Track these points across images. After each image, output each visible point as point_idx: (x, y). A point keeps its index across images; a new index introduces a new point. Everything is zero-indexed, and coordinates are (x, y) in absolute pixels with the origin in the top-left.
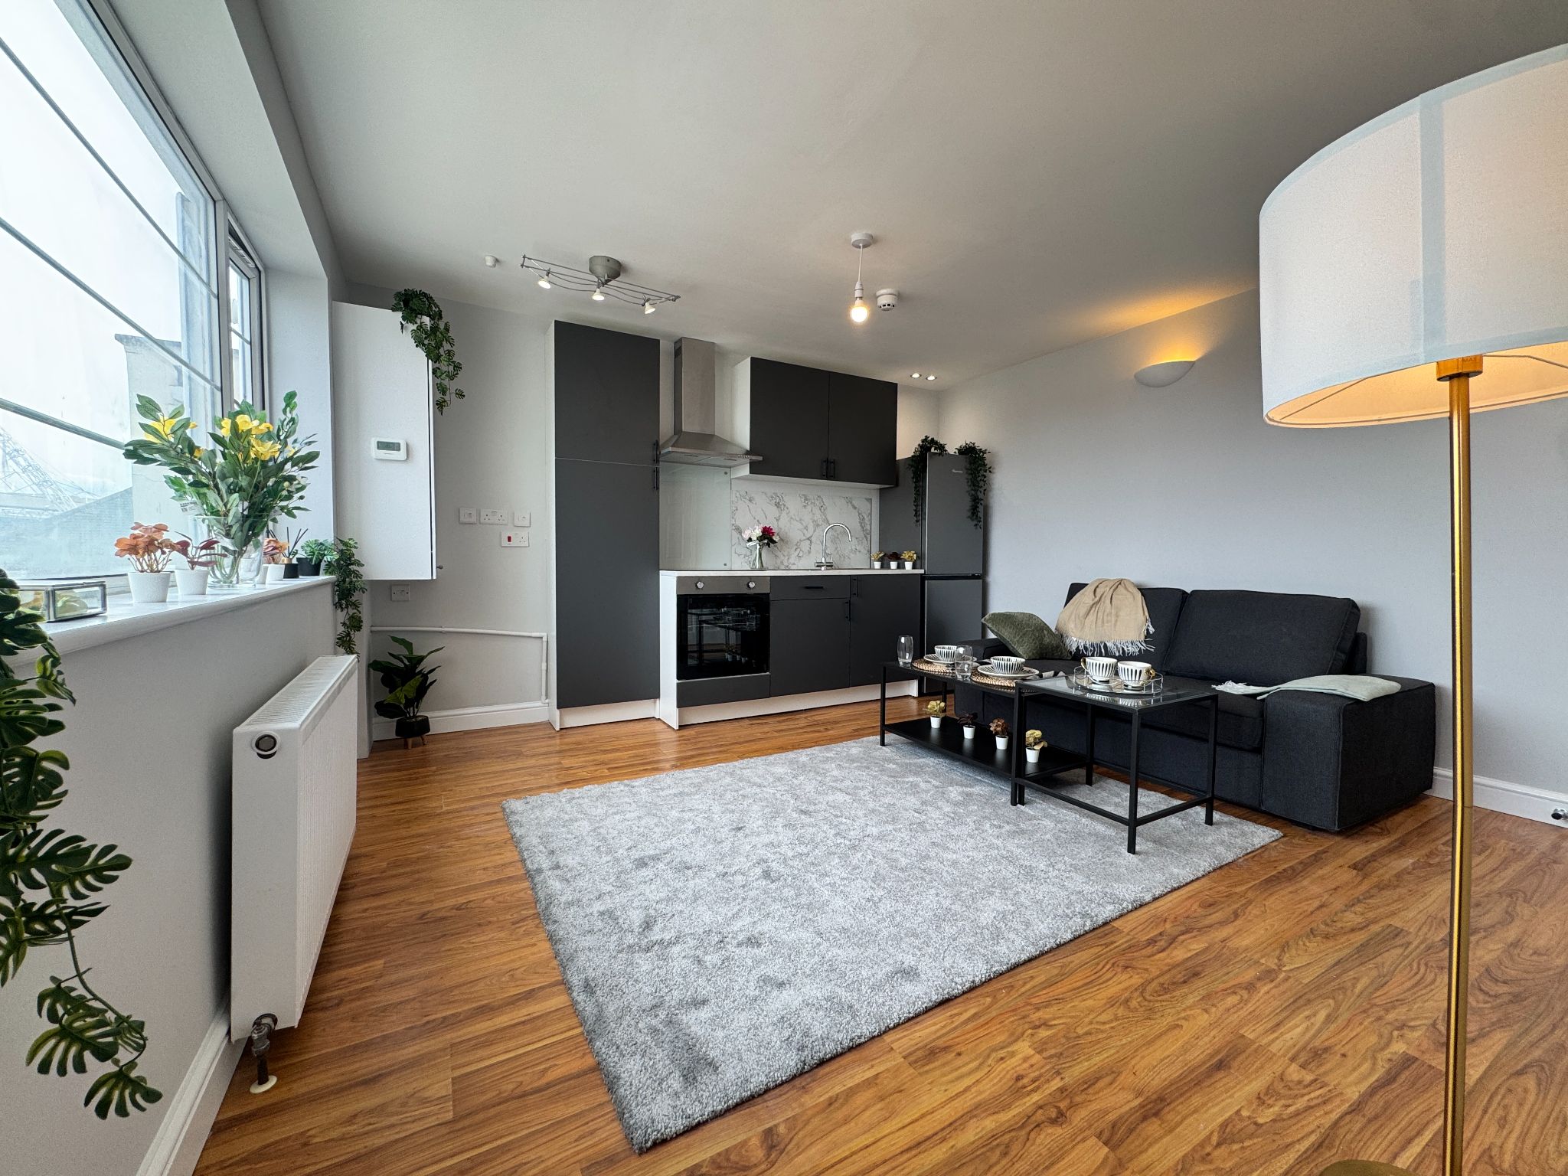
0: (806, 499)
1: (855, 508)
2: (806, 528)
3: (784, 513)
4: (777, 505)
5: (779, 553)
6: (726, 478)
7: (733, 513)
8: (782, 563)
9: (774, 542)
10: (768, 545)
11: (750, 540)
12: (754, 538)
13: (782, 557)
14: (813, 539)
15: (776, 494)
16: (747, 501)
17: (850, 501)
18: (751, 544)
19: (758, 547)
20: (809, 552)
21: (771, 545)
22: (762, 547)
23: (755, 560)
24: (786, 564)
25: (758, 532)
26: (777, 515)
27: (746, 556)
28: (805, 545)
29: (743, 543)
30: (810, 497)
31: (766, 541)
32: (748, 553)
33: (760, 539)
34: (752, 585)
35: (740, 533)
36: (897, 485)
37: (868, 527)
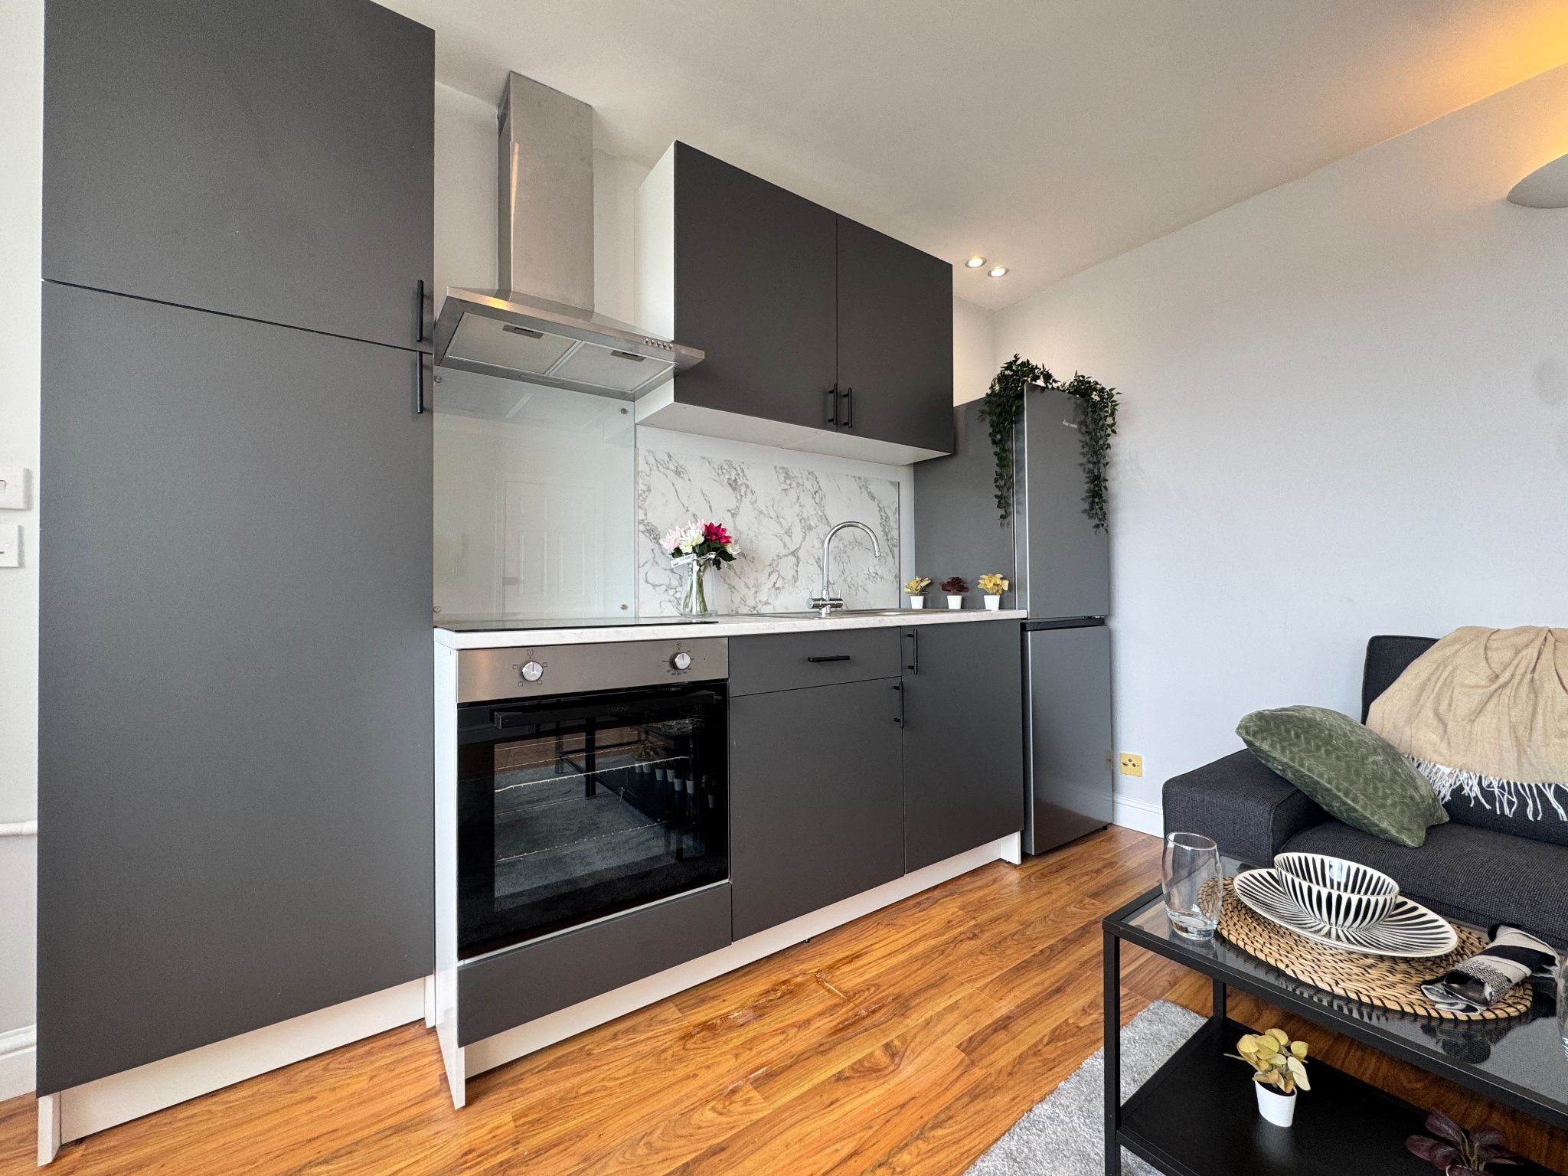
0: (788, 477)
1: (873, 498)
2: (789, 532)
3: (746, 505)
4: (733, 485)
5: (735, 581)
6: (627, 422)
7: (640, 499)
8: (744, 601)
9: (729, 558)
10: (717, 563)
11: (677, 553)
12: (686, 548)
13: (745, 591)
14: (800, 553)
15: (729, 463)
16: (672, 475)
17: (864, 485)
18: (681, 561)
19: (696, 568)
20: (795, 579)
21: (724, 564)
22: (703, 567)
23: (689, 596)
24: (751, 603)
25: (696, 536)
26: (733, 504)
27: (669, 587)
28: (787, 566)
29: (660, 559)
30: (795, 473)
31: (713, 556)
32: (675, 583)
33: (700, 550)
34: (683, 662)
35: (657, 539)
36: (954, 453)
37: (895, 534)
